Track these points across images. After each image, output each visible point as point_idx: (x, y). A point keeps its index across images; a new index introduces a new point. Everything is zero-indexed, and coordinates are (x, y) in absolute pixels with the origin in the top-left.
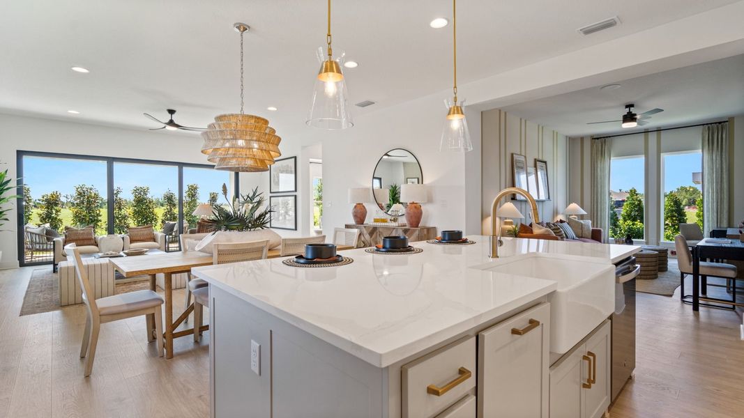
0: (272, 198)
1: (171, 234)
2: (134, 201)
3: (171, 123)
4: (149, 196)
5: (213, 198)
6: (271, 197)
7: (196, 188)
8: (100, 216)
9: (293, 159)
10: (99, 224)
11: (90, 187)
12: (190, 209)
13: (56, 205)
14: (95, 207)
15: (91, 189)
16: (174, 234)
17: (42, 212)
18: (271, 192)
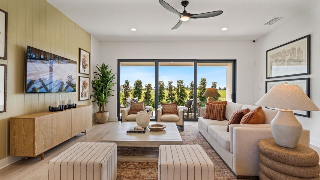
0: (268, 83)
1: (190, 107)
2: (177, 87)
3: (185, 14)
4: (183, 84)
5: (214, 85)
6: (266, 82)
7: (205, 80)
8: (164, 94)
9: (306, 39)
10: (164, 97)
11: (161, 81)
12: (202, 91)
13: (150, 88)
14: (163, 90)
15: (161, 82)
16: (191, 107)
17: (145, 91)
18: (267, 78)
